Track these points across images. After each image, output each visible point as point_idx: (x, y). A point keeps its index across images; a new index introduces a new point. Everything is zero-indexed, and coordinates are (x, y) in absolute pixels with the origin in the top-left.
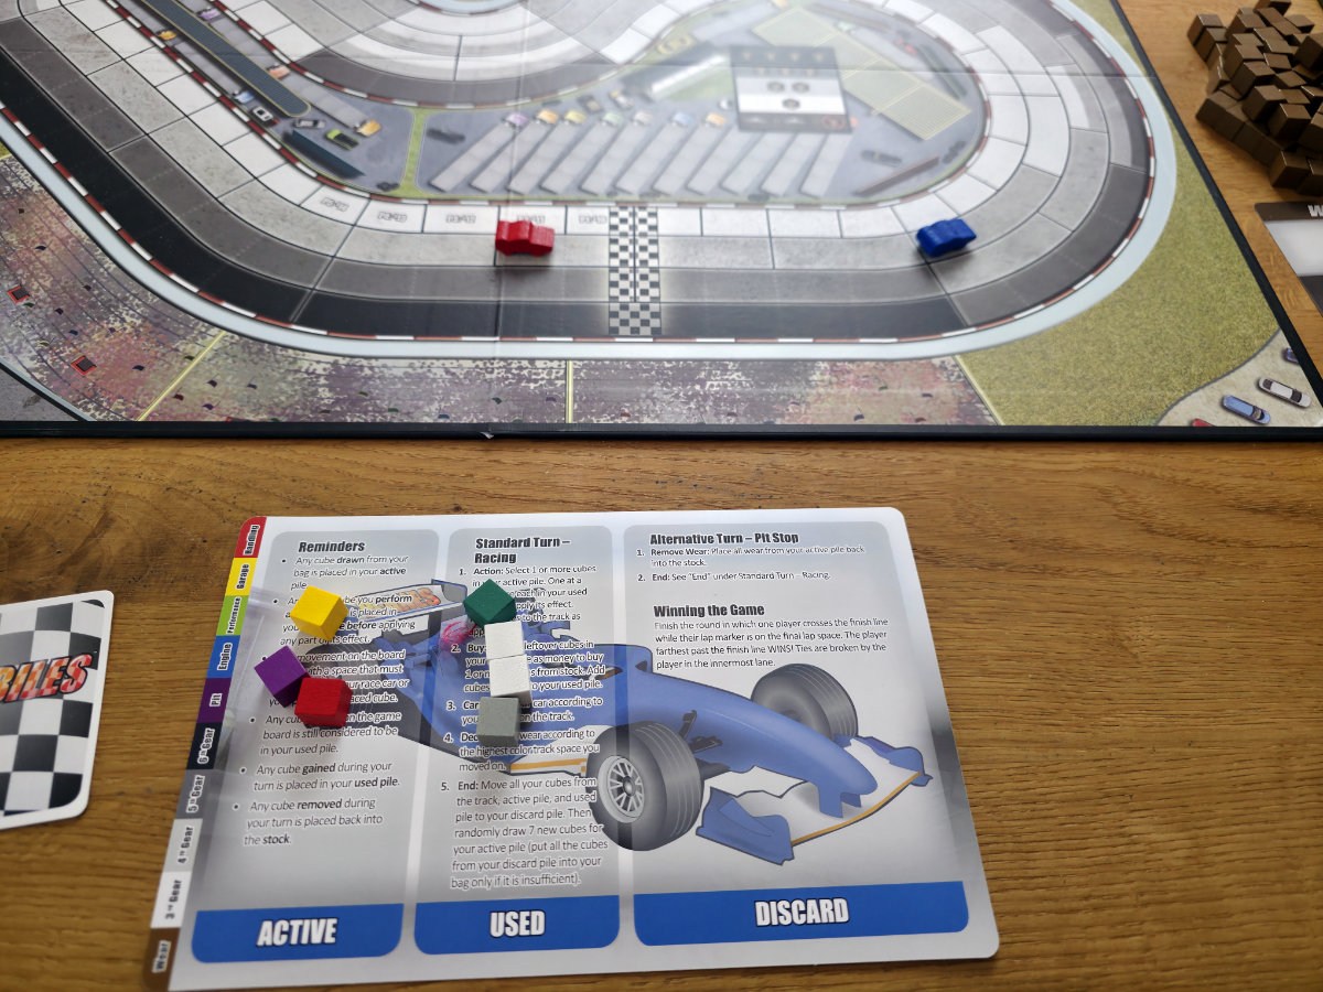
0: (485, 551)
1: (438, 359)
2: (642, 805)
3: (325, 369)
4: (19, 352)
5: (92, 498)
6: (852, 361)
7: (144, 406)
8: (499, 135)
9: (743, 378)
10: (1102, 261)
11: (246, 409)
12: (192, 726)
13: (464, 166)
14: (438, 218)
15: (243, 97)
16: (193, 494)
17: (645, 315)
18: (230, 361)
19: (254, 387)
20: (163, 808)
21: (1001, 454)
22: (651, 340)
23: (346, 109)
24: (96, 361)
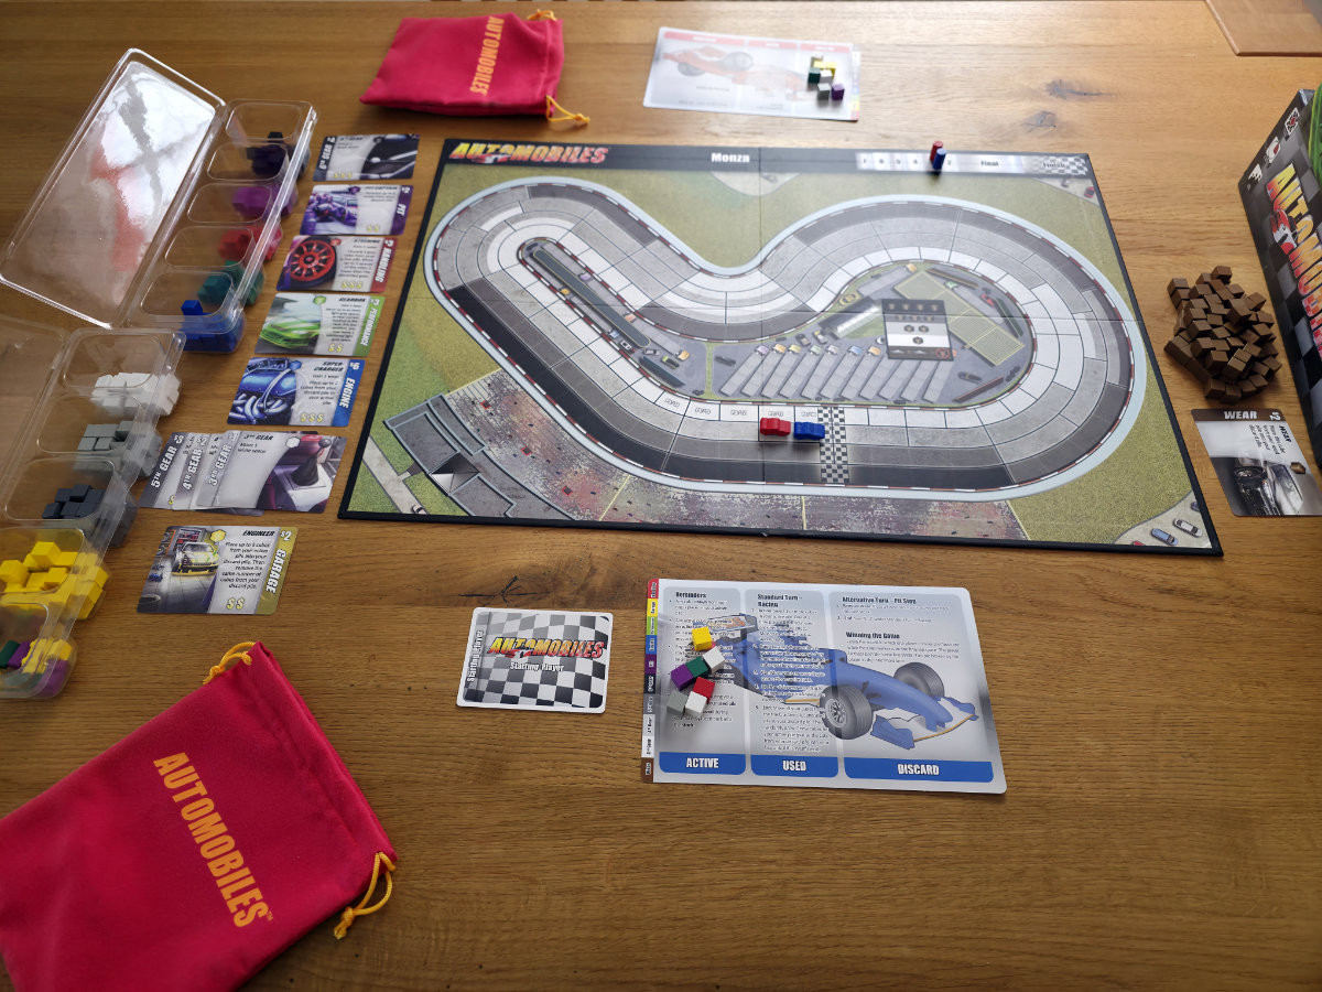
0: (761, 601)
1: (736, 493)
2: (847, 719)
3: (682, 497)
4: (535, 483)
5: (584, 558)
6: (950, 501)
7: (601, 513)
8: (754, 360)
9: (893, 509)
10: (1094, 446)
11: (648, 516)
12: (642, 675)
13: (737, 380)
14: (727, 411)
15: (614, 334)
16: (630, 558)
17: (840, 472)
18: (636, 491)
19: (650, 505)
21: (1029, 556)
22: (844, 486)
23: (669, 343)
24: (572, 489)
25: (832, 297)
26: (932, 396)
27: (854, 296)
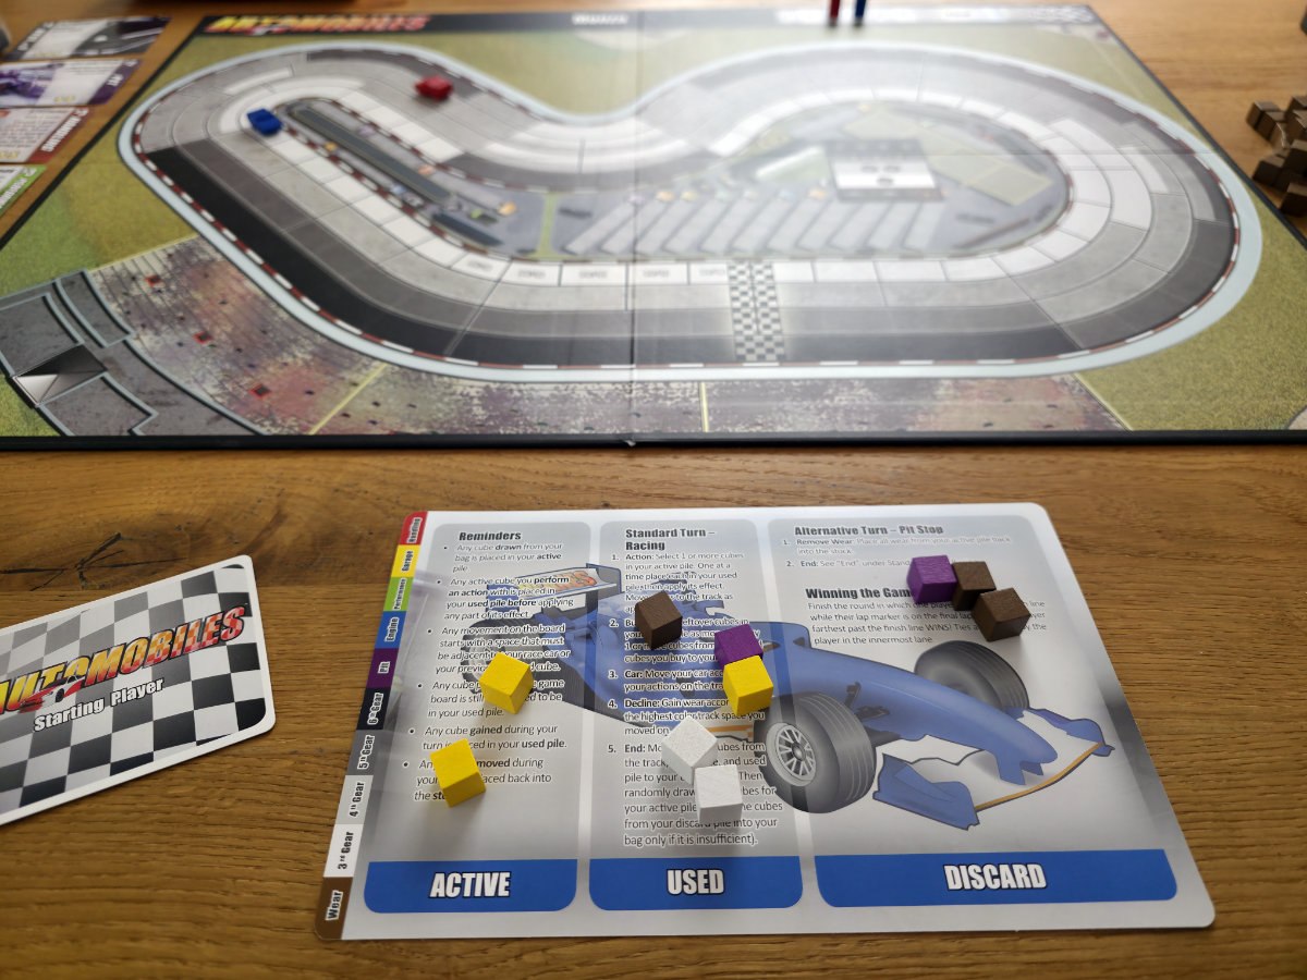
0: (634, 540)
1: (580, 383)
2: (814, 769)
3: (478, 392)
4: (203, 382)
5: (267, 498)
6: (973, 379)
7: (314, 422)
9: (870, 394)
10: (1203, 295)
11: (407, 424)
12: (361, 693)
13: (594, 234)
14: (572, 274)
15: (396, 189)
16: (360, 494)
18: (391, 387)
19: (414, 406)
20: (335, 766)
22: (776, 364)
23: (486, 196)
24: (272, 388)
25: (748, 140)
26: (916, 243)
27: (781, 138)
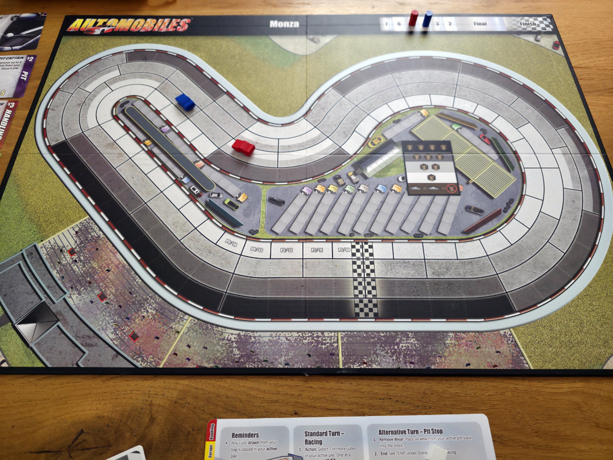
0: (310, 438)
1: (282, 332)
4: (106, 330)
5: (145, 407)
6: (464, 332)
7: (162, 359)
8: (300, 200)
9: (416, 342)
10: (578, 272)
11: (204, 361)
13: (286, 219)
14: (277, 249)
15: (185, 180)
16: (186, 405)
17: (371, 306)
18: (195, 334)
19: (206, 348)
21: (531, 383)
22: (374, 320)
23: (231, 186)
24: (139, 335)
25: (363, 140)
26: (445, 229)
27: (380, 139)
